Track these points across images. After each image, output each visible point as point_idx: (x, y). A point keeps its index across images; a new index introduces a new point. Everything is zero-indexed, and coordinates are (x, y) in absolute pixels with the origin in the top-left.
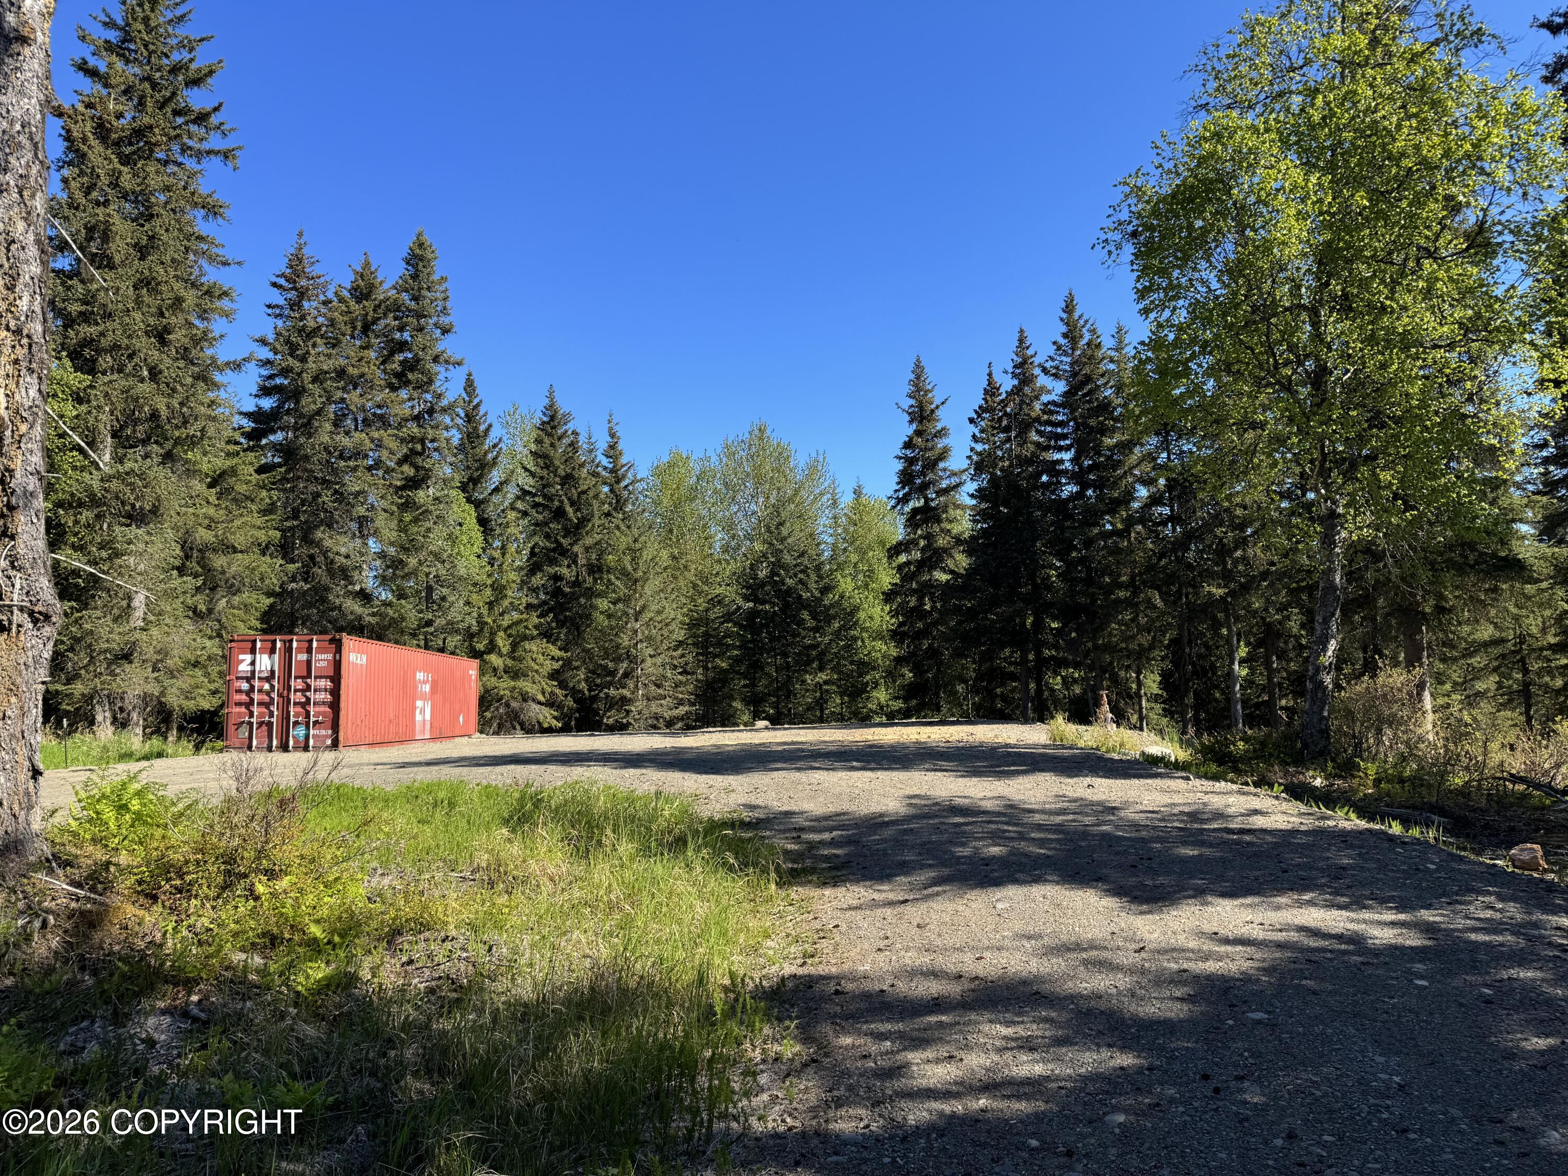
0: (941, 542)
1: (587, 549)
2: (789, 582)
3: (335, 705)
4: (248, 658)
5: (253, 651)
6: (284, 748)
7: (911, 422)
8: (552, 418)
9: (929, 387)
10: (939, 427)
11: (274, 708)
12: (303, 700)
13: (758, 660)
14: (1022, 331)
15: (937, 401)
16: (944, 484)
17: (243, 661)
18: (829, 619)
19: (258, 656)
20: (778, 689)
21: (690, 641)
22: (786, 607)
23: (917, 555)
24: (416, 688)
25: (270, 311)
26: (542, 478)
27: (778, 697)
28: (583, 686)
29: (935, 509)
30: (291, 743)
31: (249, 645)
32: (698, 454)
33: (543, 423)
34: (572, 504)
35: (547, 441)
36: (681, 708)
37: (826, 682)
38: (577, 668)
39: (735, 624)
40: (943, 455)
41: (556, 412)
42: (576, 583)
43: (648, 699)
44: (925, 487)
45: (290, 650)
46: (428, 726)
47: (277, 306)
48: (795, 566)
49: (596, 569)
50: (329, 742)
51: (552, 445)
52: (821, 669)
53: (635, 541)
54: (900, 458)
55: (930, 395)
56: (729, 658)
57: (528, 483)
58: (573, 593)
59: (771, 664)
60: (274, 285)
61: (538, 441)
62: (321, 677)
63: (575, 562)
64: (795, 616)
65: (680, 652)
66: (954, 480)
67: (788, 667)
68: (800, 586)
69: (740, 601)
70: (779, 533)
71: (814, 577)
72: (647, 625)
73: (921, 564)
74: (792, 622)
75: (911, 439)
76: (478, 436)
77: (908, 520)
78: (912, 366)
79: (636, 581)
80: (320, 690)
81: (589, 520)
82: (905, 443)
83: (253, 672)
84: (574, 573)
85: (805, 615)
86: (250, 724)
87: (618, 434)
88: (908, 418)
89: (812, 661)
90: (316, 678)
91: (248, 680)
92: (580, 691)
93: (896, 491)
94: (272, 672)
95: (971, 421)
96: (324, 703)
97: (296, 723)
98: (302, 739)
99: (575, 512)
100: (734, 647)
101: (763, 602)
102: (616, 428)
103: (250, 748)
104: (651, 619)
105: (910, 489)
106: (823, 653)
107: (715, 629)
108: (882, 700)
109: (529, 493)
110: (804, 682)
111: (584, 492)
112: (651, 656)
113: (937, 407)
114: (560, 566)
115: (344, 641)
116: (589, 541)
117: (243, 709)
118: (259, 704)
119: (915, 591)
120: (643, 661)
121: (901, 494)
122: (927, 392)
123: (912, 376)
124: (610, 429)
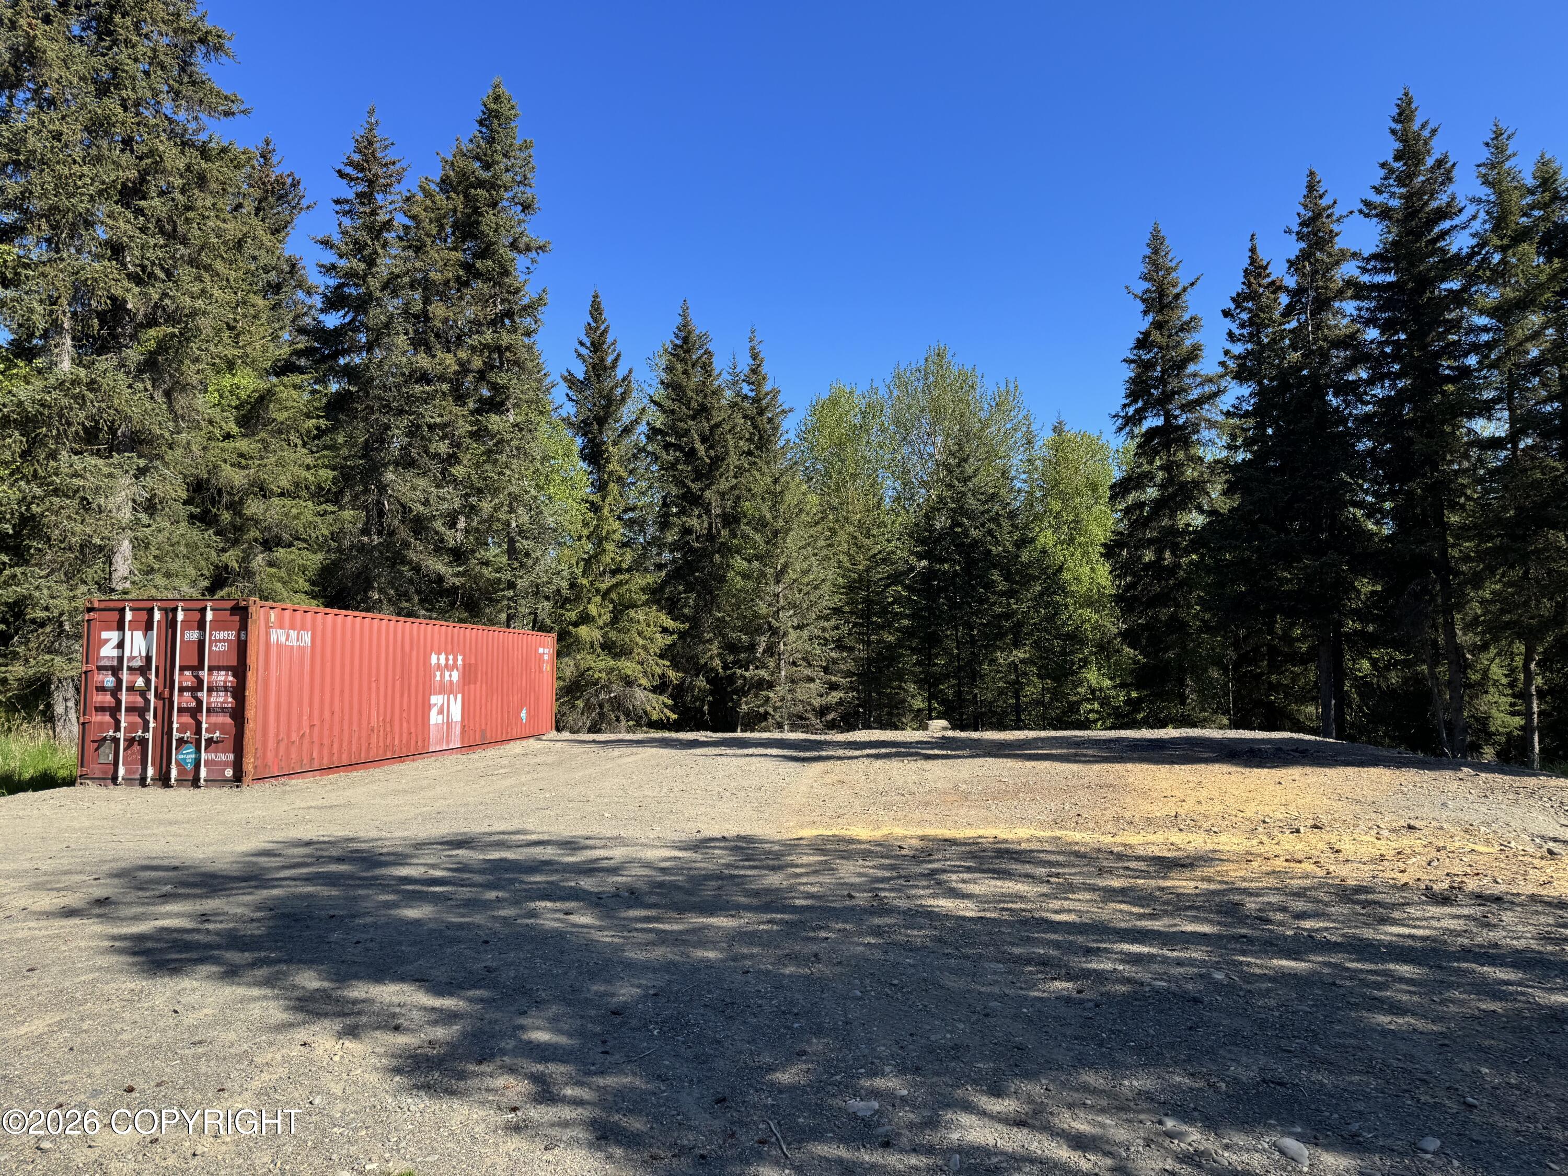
0: (1190, 473)
1: (722, 495)
2: (974, 533)
3: (238, 714)
4: (113, 636)
5: (120, 627)
6: (164, 780)
7: (1146, 313)
8: (686, 340)
9: (1173, 264)
10: (1186, 317)
11: (150, 716)
12: (193, 704)
13: (934, 632)
14: (1312, 174)
15: (1183, 282)
16: (1194, 394)
17: (107, 641)
18: (1028, 580)
19: (128, 634)
20: (960, 668)
21: (846, 609)
22: (970, 565)
23: (1152, 493)
24: (431, 677)
25: (338, 208)
26: (673, 412)
27: (959, 679)
28: (717, 663)
29: (1183, 427)
30: (174, 773)
31: (115, 616)
32: (863, 387)
33: (676, 346)
34: (704, 440)
35: (679, 366)
36: (834, 694)
37: (1023, 661)
38: (710, 641)
39: (906, 587)
40: (1193, 355)
41: (689, 333)
42: (711, 537)
43: (793, 682)
44: (1167, 398)
45: (172, 624)
46: (457, 730)
47: (347, 201)
48: (983, 513)
49: (731, 520)
50: (229, 773)
51: (685, 372)
52: (1017, 644)
53: (776, 481)
54: (1132, 361)
55: (1174, 274)
56: (897, 630)
57: (659, 419)
58: (704, 549)
59: (951, 637)
60: (341, 174)
61: (670, 369)
62: (219, 668)
63: (708, 512)
64: (982, 577)
65: (833, 622)
66: (1208, 389)
67: (973, 642)
68: (989, 539)
69: (913, 560)
70: (962, 472)
71: (1006, 524)
72: (790, 587)
73: (1159, 505)
74: (978, 584)
75: (1147, 334)
76: (605, 369)
77: (1139, 446)
78: (1147, 238)
79: (776, 533)
80: (217, 689)
81: (723, 459)
82: (1138, 340)
83: (120, 659)
84: (706, 525)
85: (996, 576)
86: (116, 741)
87: (761, 355)
88: (1142, 307)
89: (1003, 635)
90: (211, 669)
91: (115, 671)
92: (712, 669)
93: (1125, 406)
94: (148, 659)
95: (1226, 313)
96: (223, 710)
97: (181, 742)
98: (190, 767)
99: (707, 451)
100: (903, 616)
101: (942, 561)
102: (760, 348)
103: (114, 779)
104: (795, 581)
105: (1146, 403)
106: (1019, 624)
107: (878, 594)
108: (1094, 682)
109: (659, 431)
110: (993, 661)
111: (717, 425)
112: (795, 628)
113: (1185, 290)
114: (689, 516)
115: (252, 609)
116: (724, 485)
117: (107, 718)
118: (130, 710)
119: (1151, 542)
120: (785, 634)
121: (1131, 411)
122: (1169, 270)
123: (1148, 252)
124: (753, 348)
